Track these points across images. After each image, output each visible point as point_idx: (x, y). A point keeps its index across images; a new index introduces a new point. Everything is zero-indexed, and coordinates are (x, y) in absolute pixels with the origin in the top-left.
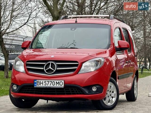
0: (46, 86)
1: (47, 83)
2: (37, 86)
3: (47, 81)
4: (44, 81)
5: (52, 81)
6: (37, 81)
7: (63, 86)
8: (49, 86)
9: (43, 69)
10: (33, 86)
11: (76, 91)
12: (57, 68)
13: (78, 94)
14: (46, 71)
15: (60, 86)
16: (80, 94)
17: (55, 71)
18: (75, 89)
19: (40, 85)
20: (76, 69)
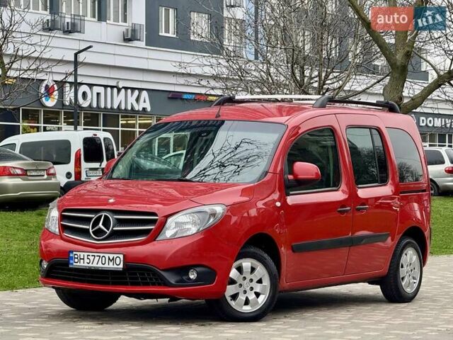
0: (90, 265)
1: (92, 258)
2: (74, 264)
3: (91, 254)
4: (86, 254)
5: (102, 255)
6: (74, 253)
7: (121, 266)
8: (95, 265)
9: (88, 227)
10: (68, 264)
11: (151, 279)
12: (113, 227)
13: (154, 284)
14: (93, 232)
15: (115, 266)
16: (159, 284)
17: (108, 232)
18: (148, 274)
19: (78, 264)
20: (152, 229)
